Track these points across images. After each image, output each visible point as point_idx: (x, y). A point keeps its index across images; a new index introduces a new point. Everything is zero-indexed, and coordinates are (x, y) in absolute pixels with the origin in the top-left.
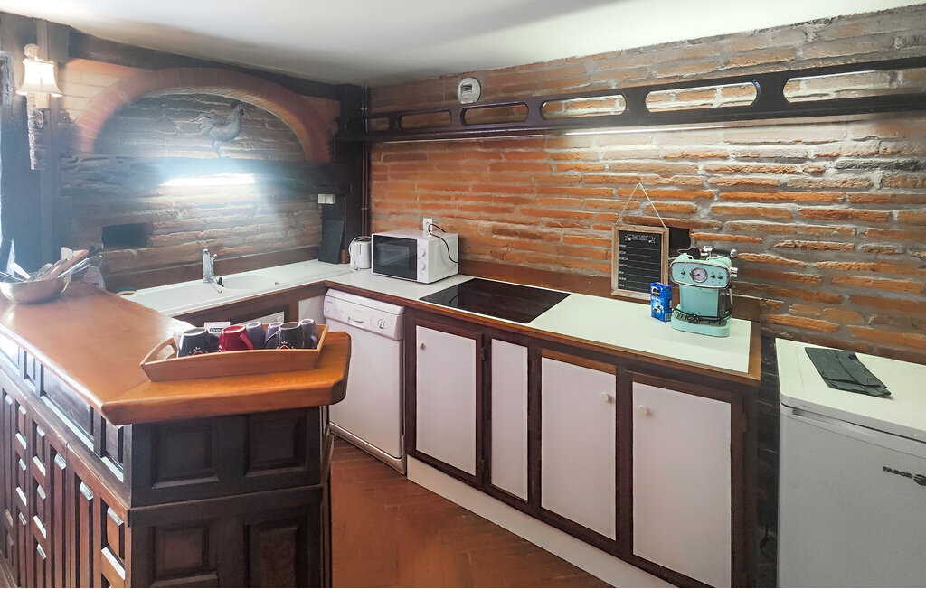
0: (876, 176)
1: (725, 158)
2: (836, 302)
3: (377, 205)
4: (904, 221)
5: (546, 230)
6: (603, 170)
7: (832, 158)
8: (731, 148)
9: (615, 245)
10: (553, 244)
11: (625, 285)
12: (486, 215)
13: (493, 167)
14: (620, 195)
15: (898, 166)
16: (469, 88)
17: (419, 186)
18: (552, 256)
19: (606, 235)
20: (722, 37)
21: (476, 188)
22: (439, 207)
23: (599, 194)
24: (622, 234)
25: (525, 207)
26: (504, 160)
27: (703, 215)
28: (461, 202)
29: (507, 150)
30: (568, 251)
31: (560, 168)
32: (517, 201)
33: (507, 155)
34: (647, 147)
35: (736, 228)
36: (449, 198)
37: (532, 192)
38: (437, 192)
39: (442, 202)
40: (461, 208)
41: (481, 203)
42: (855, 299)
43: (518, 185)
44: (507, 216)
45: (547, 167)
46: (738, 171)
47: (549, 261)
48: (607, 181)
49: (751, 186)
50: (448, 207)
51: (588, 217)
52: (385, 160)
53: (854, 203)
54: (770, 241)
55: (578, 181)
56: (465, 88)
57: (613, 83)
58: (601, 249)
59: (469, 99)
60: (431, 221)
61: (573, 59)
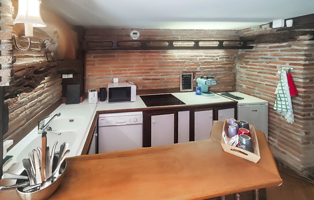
0: (224, 59)
1: (202, 56)
3: (89, 75)
4: (228, 67)
5: (161, 77)
6: (177, 59)
7: (219, 56)
8: (203, 54)
9: (181, 78)
10: (163, 81)
11: (183, 88)
12: (141, 75)
13: (144, 59)
14: (181, 66)
15: (227, 58)
16: (136, 34)
17: (112, 67)
18: (163, 84)
19: (177, 76)
20: (202, 30)
21: (137, 66)
22: (121, 74)
23: (176, 66)
24: (183, 76)
25: (154, 71)
26: (147, 57)
27: (198, 69)
28: (131, 71)
29: (149, 54)
30: (167, 82)
31: (165, 59)
32: (152, 70)
33: (148, 56)
34: (187, 54)
35: (204, 71)
36: (126, 70)
37: (157, 66)
38: (120, 69)
39: (123, 72)
40: (131, 73)
41: (139, 71)
42: (222, 83)
43: (151, 64)
44: (148, 74)
45: (162, 59)
46: (205, 59)
47: (162, 86)
48: (178, 62)
49: (207, 62)
50: (125, 73)
51: (173, 72)
52: (94, 57)
53: (222, 65)
54: (210, 73)
55: (170, 62)
56: (134, 33)
57: (179, 37)
58: (176, 80)
59: (135, 37)
60: (117, 79)
61: (169, 29)
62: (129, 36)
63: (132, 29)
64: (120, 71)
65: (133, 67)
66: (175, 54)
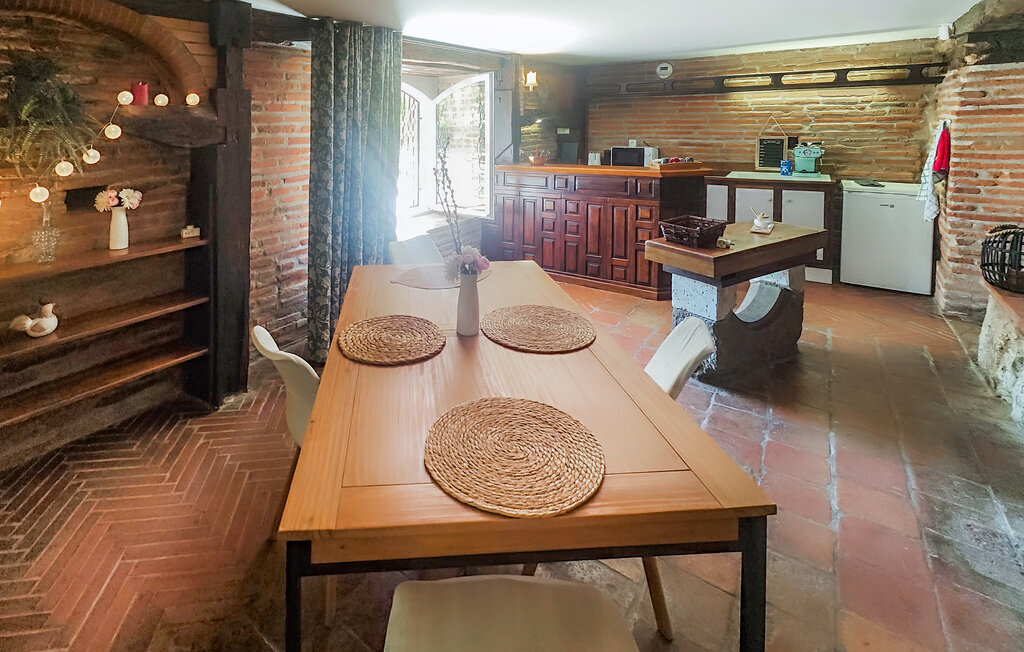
0: (887, 109)
1: (818, 103)
2: (869, 163)
3: (593, 134)
4: (898, 127)
5: (715, 142)
6: (750, 110)
7: (869, 102)
8: (821, 99)
9: (758, 146)
10: (718, 149)
11: (762, 164)
12: (675, 136)
13: (680, 111)
14: (760, 122)
15: (897, 105)
16: (666, 68)
17: (627, 122)
18: (717, 155)
19: (751, 142)
20: (817, 49)
21: (667, 122)
22: (641, 133)
23: (746, 122)
24: (762, 140)
25: (701, 130)
26: (687, 107)
27: (806, 129)
28: (657, 130)
29: (690, 101)
30: (727, 151)
31: (724, 110)
32: (695, 128)
33: (690, 104)
34: (777, 99)
35: (823, 134)
36: (649, 128)
37: (705, 123)
38: (639, 125)
39: (644, 130)
40: (657, 133)
41: (672, 130)
42: (877, 161)
43: (697, 119)
44: (688, 136)
45: (716, 110)
46: (824, 109)
47: (717, 157)
48: (753, 115)
49: (830, 115)
50: (648, 133)
51: (741, 133)
52: (599, 108)
53: (878, 121)
54: (839, 139)
55: (736, 116)
56: (662, 69)
57: (758, 68)
58: (749, 149)
59: (665, 75)
60: (635, 141)
61: (734, 55)
62: (655, 73)
63: (660, 61)
64: (640, 128)
65: (661, 122)
66: (748, 99)
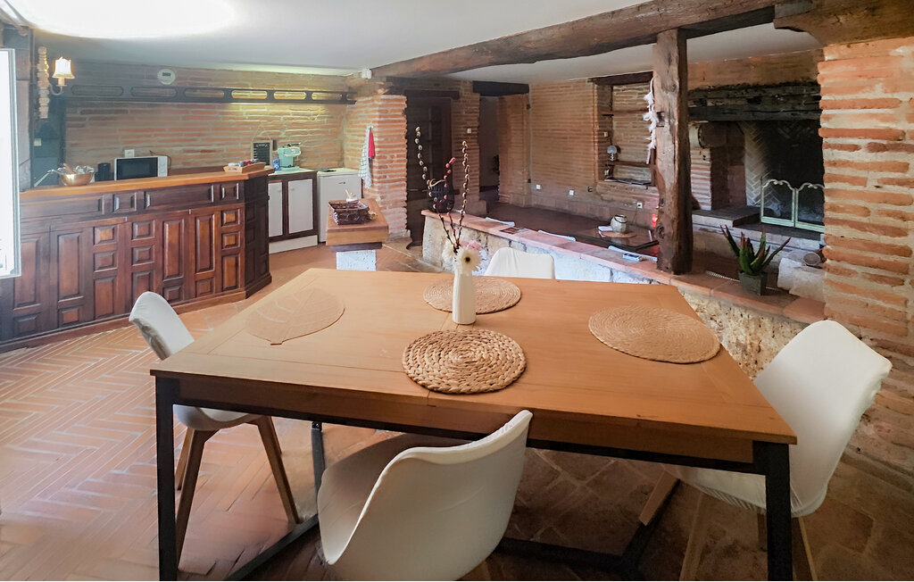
0: (325, 120)
1: (290, 115)
4: (332, 132)
5: (217, 147)
6: (245, 119)
7: (316, 115)
8: (291, 111)
9: (252, 149)
10: (221, 153)
12: (179, 143)
13: (184, 118)
14: (252, 129)
15: (330, 117)
16: (169, 74)
17: (120, 130)
18: (220, 159)
19: (247, 146)
21: (171, 130)
22: (140, 142)
23: (242, 129)
24: (255, 144)
25: (205, 137)
26: (191, 114)
27: (283, 135)
28: (160, 138)
29: (194, 110)
31: (224, 118)
32: (200, 135)
33: (194, 112)
36: (149, 136)
37: (208, 130)
38: (137, 133)
39: (144, 139)
40: (160, 141)
41: (175, 138)
42: (322, 155)
43: (199, 127)
44: (192, 143)
45: (217, 118)
46: (293, 119)
48: (246, 123)
49: (297, 124)
50: (148, 141)
51: (239, 139)
52: (82, 113)
53: (322, 127)
55: (234, 124)
56: (164, 74)
57: (249, 84)
58: (245, 152)
59: (169, 81)
60: (133, 151)
61: (231, 71)
62: (155, 78)
63: (162, 67)
64: (139, 137)
65: (164, 130)
66: (243, 109)
